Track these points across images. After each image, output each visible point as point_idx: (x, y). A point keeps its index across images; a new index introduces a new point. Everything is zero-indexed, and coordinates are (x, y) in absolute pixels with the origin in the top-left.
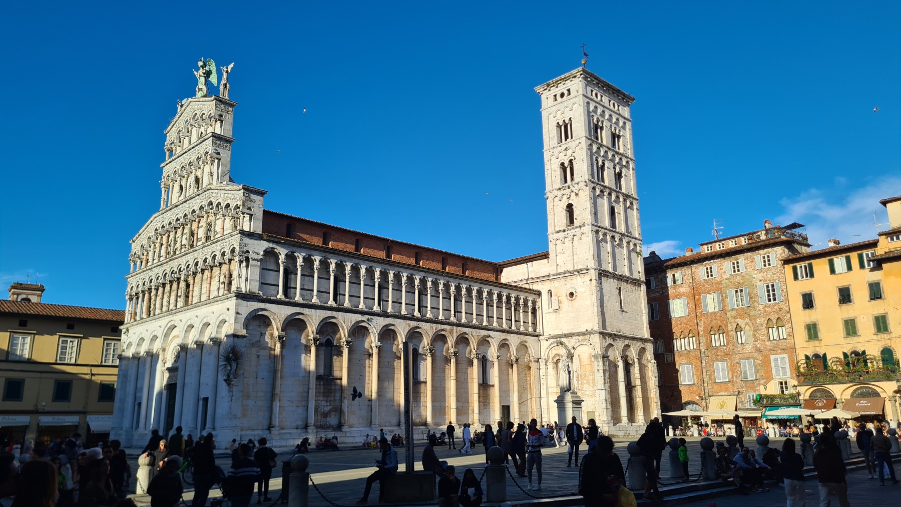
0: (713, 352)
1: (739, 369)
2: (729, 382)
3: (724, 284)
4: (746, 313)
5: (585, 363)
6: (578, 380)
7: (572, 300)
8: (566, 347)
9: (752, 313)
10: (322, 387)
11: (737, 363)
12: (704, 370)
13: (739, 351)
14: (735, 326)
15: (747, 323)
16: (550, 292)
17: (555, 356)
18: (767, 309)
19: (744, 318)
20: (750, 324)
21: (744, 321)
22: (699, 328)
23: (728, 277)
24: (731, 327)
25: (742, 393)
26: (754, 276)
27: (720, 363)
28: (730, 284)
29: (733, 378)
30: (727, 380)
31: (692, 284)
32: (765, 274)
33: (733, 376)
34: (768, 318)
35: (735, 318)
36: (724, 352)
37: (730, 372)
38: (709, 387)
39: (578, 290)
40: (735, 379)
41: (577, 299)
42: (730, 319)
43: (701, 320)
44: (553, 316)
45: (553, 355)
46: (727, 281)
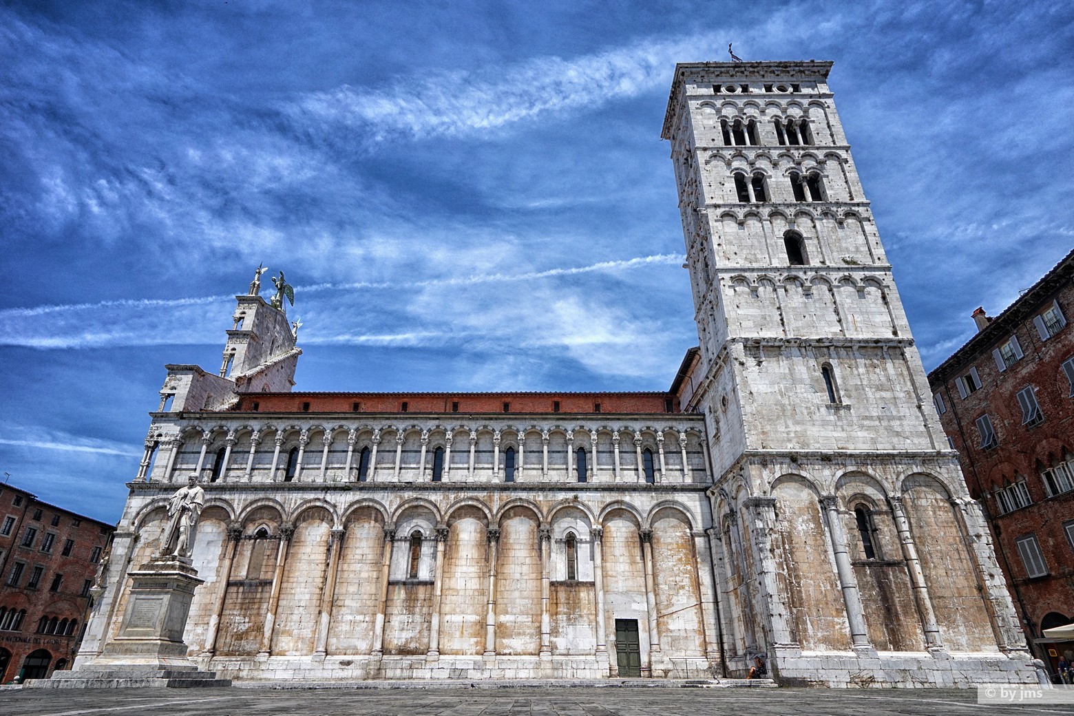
7: (726, 411)
8: (727, 498)
10: (240, 595)
16: (710, 410)
17: (724, 519)
39: (727, 389)
41: (729, 405)
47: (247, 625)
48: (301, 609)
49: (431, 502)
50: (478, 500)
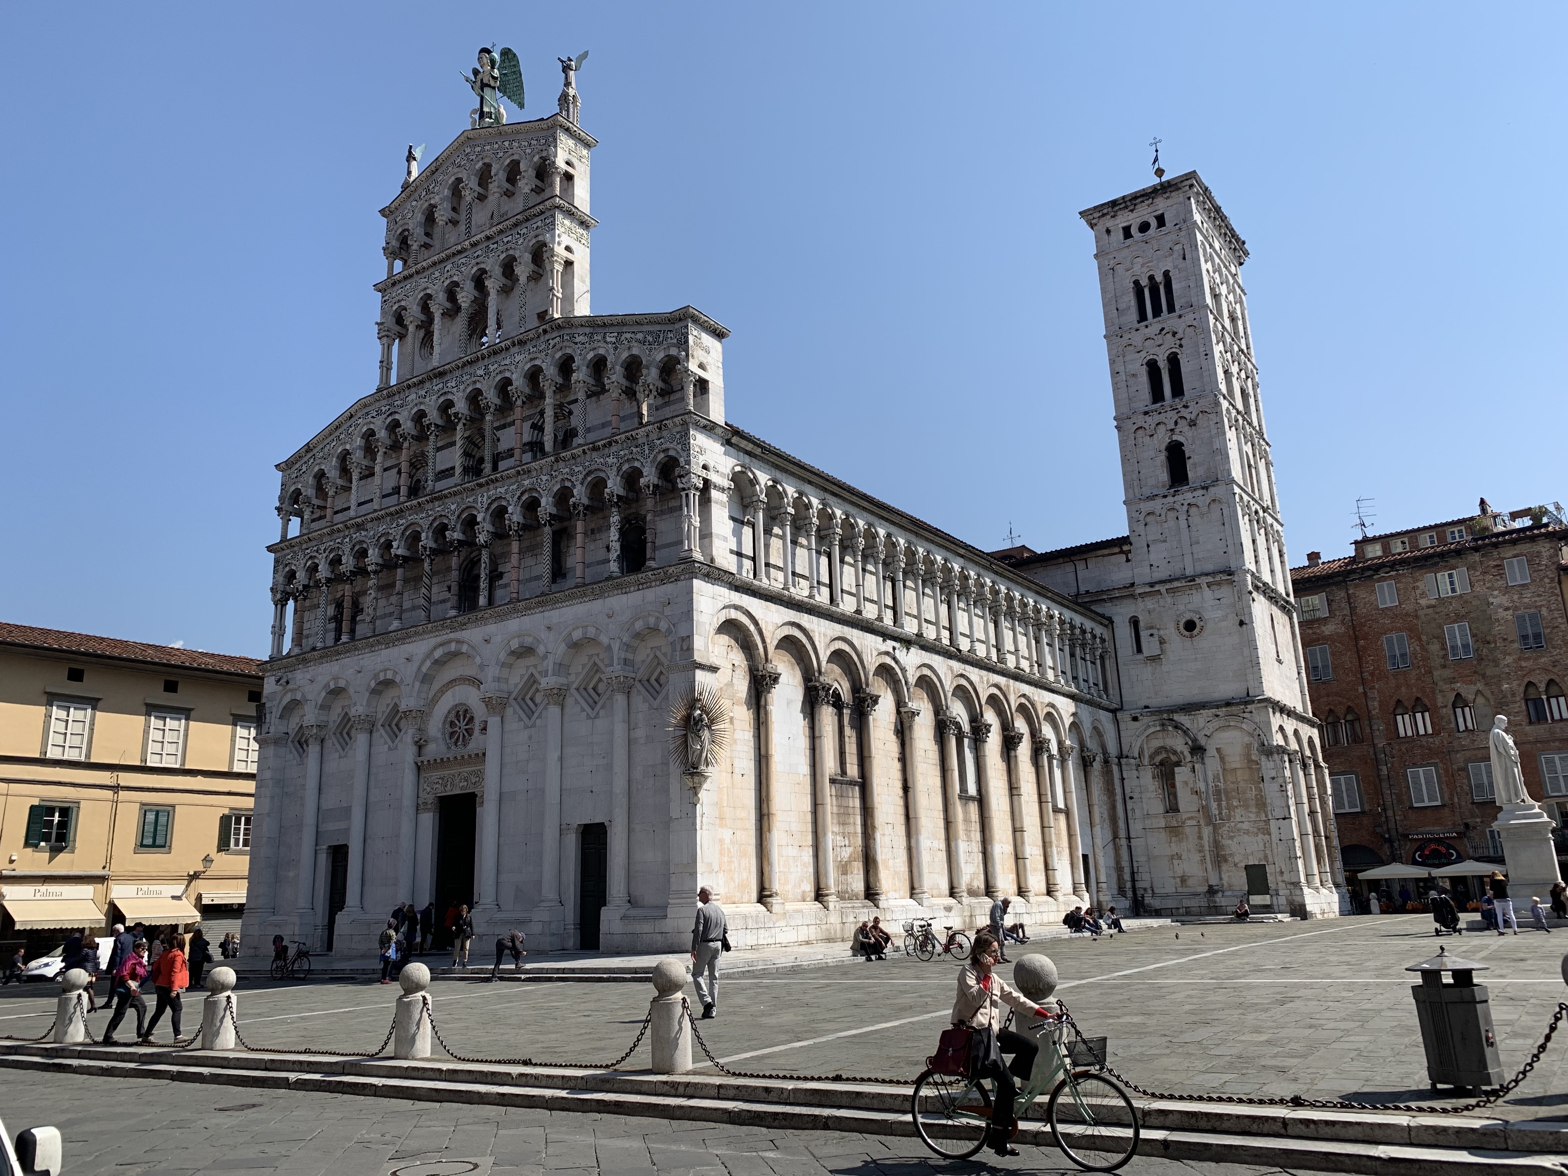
0: (1403, 749)
1: (1465, 781)
2: (1443, 806)
3: (1423, 617)
4: (1475, 672)
5: (1234, 765)
6: (1219, 800)
7: (1191, 637)
8: (1186, 732)
9: (1489, 672)
11: (1459, 769)
12: (1385, 785)
13: (1464, 746)
14: (1452, 697)
15: (1478, 692)
16: (1135, 623)
17: (1158, 751)
18: (1524, 664)
19: (1472, 682)
20: (1488, 693)
21: (1473, 688)
22: (1370, 703)
23: (1433, 602)
24: (1444, 700)
25: (1475, 828)
26: (1491, 600)
27: (1421, 770)
28: (1437, 616)
29: (1451, 799)
30: (1439, 803)
31: (1348, 618)
32: (1516, 597)
33: (1452, 795)
34: (1526, 680)
35: (1452, 681)
36: (1430, 749)
37: (1444, 786)
38: (1397, 818)
39: (1206, 615)
40: (1456, 800)
41: (1205, 633)
42: (1440, 683)
43: (1373, 688)
44: (1149, 669)
45: (1152, 750)
46: (1430, 610)
47: (849, 850)
48: (890, 826)
49: (971, 683)
50: (1000, 689)
